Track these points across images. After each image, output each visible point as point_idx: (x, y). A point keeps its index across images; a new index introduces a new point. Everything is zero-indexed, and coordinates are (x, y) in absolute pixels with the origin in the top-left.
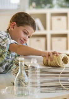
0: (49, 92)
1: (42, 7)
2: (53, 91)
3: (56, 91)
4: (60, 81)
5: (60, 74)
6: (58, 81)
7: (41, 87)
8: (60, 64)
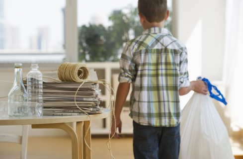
0: (53, 115)
1: (100, 61)
2: (58, 114)
3: (63, 114)
4: (77, 101)
5: (77, 92)
6: (73, 101)
7: (44, 107)
8: (74, 79)
